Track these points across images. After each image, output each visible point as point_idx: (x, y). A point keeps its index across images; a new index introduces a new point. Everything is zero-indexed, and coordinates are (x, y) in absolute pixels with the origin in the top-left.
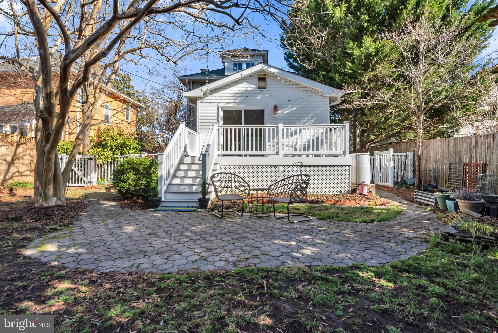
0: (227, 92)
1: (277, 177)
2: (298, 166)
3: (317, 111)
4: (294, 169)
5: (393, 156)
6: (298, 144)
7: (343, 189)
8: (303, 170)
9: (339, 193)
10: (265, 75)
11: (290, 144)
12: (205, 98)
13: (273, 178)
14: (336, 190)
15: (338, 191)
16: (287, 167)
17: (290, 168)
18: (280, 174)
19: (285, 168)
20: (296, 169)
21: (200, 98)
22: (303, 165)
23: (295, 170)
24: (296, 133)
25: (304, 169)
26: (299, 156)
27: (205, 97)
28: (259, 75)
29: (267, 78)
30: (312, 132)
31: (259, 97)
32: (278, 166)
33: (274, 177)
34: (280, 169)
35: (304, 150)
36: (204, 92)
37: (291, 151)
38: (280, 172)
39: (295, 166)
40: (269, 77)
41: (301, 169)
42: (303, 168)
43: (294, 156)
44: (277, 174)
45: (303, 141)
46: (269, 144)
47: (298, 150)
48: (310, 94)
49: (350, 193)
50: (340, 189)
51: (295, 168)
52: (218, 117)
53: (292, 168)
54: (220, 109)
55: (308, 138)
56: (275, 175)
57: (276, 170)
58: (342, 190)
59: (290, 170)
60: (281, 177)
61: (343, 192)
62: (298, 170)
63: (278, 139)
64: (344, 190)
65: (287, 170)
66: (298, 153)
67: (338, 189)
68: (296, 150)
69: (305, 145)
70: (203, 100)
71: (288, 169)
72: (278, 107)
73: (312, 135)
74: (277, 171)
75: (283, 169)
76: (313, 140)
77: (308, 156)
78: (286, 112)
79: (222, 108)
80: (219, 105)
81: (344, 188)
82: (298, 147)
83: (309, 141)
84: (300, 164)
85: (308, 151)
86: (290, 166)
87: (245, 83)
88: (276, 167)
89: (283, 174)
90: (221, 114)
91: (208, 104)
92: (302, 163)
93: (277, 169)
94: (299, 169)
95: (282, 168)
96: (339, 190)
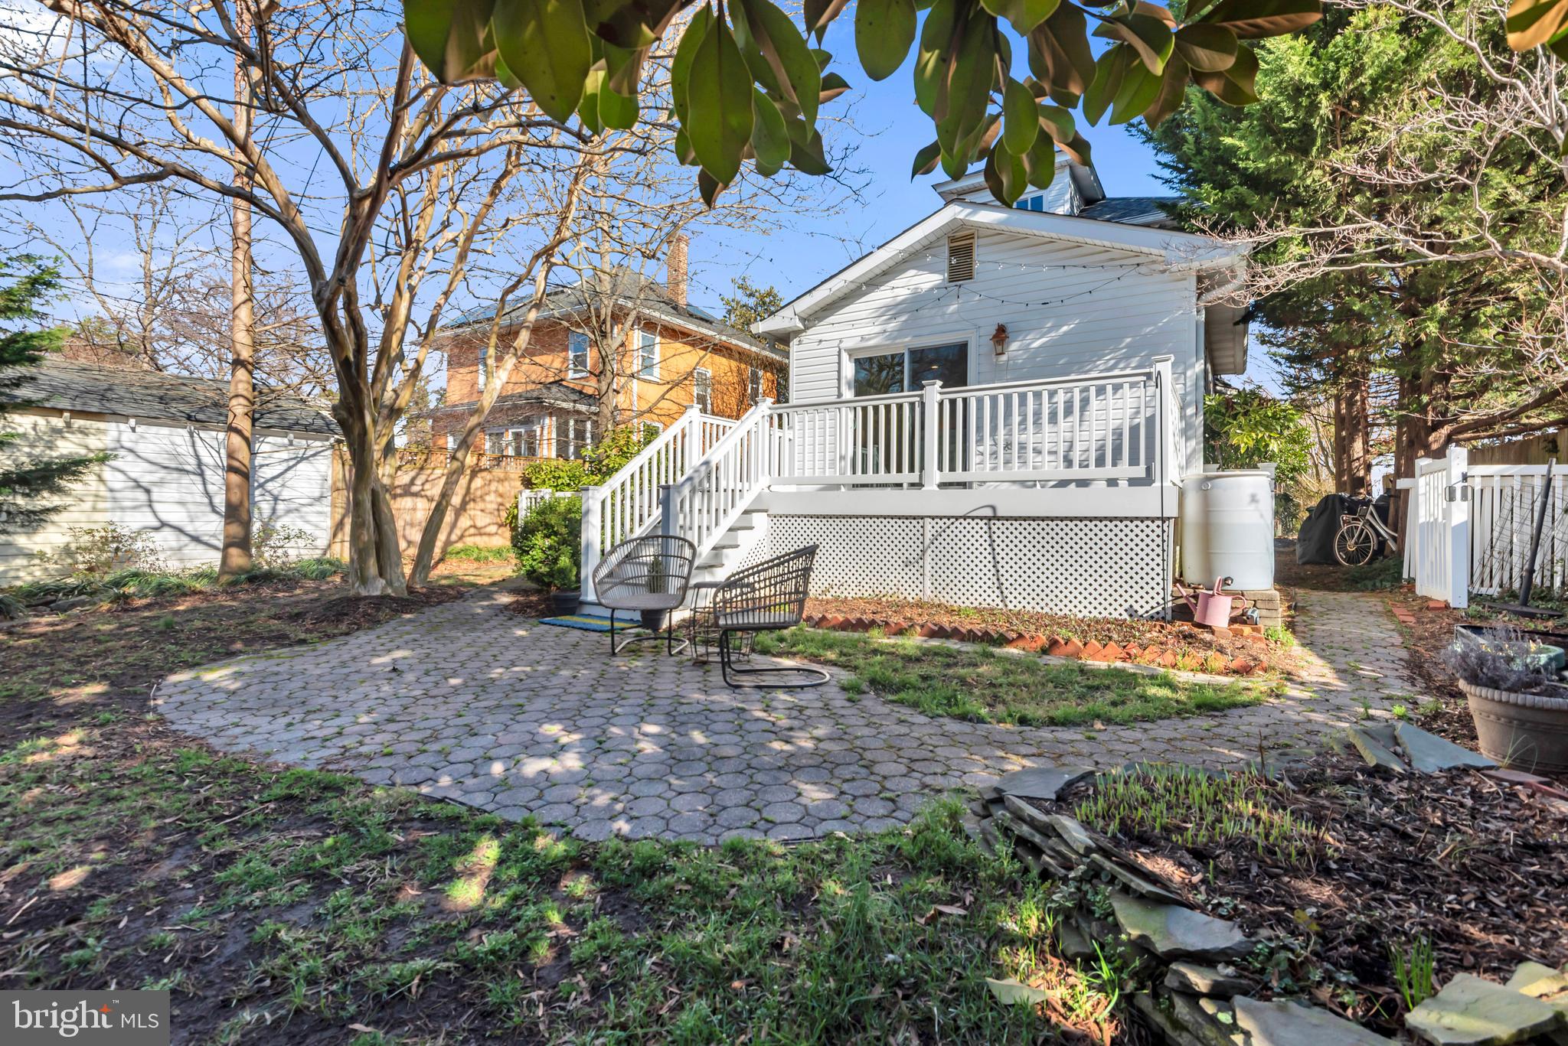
0: (862, 306)
1: (918, 551)
2: (981, 518)
3: (1148, 325)
4: (969, 528)
5: (1465, 478)
6: (1078, 447)
7: (1142, 602)
8: (998, 533)
9: (1125, 616)
10: (971, 236)
11: (1046, 447)
12: (809, 332)
13: (907, 554)
14: (1116, 605)
15: (1121, 610)
16: (948, 523)
17: (957, 524)
18: (927, 542)
19: (941, 523)
20: (977, 528)
21: (797, 333)
22: (1000, 514)
23: (973, 532)
24: (1069, 411)
25: (1003, 528)
26: (1083, 483)
27: (807, 328)
28: (953, 240)
29: (976, 242)
30: (1130, 403)
31: (953, 308)
32: (922, 518)
33: (911, 550)
34: (928, 527)
35: (1100, 462)
36: (804, 316)
37: (1052, 468)
38: (928, 536)
39: (973, 518)
40: (982, 241)
41: (994, 528)
42: (999, 524)
43: (1063, 484)
44: (918, 543)
45: (1096, 435)
46: (981, 449)
47: (1076, 463)
48: (1119, 273)
49: (1169, 617)
50: (1131, 601)
51: (973, 523)
52: (839, 379)
53: (965, 523)
54: (845, 356)
55: (1113, 425)
56: (914, 546)
57: (914, 531)
58: (1136, 607)
59: (956, 532)
60: (929, 551)
61: (1141, 612)
62: (981, 532)
63: (1010, 433)
64: (1147, 607)
65: (948, 531)
66: (1076, 473)
67: (1121, 601)
68: (1069, 463)
69: (1103, 446)
70: (804, 337)
71: (952, 527)
72: (1009, 328)
73: (1129, 412)
74: (918, 535)
75: (937, 527)
76: (1134, 430)
77: (1112, 482)
78: (1036, 344)
79: (850, 352)
80: (842, 346)
81: (1147, 598)
82: (1076, 456)
83: (1118, 434)
84: (989, 512)
85: (1114, 465)
86: (957, 518)
87: (912, 272)
88: (914, 522)
89: (936, 543)
90: (849, 370)
91: (815, 346)
92: (994, 508)
93: (918, 527)
94: (986, 528)
95: (933, 523)
96: (1126, 606)
